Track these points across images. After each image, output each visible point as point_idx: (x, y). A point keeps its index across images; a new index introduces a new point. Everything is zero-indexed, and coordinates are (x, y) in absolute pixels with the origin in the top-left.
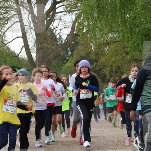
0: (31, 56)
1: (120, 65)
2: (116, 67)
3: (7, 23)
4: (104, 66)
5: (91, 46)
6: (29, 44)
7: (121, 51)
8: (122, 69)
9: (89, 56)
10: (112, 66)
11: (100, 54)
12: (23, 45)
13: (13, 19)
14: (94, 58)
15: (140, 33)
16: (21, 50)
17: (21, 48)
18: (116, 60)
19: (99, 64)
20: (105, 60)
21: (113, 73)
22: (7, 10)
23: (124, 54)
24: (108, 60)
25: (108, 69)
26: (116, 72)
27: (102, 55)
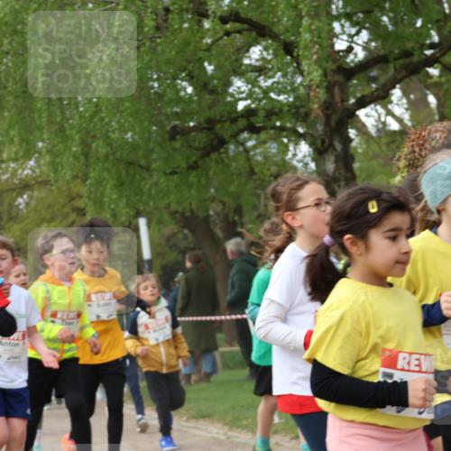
7: (63, 206)
11: (5, 217)
15: (111, 157)
23: (74, 216)
27: (11, 219)
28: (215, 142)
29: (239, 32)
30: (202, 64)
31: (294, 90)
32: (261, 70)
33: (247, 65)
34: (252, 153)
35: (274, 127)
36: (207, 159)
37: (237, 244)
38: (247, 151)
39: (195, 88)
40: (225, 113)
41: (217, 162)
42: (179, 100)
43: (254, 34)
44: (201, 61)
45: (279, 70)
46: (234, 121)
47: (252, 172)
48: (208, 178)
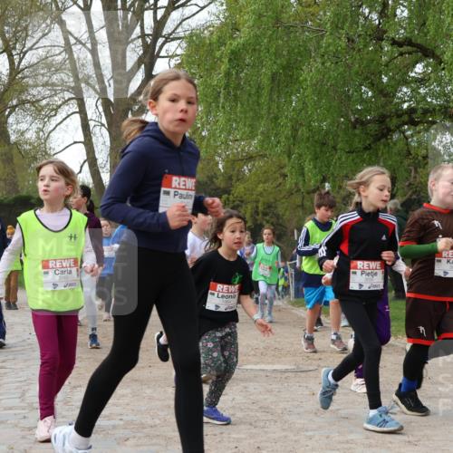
0: (101, 180)
1: (272, 200)
2: (264, 204)
3: (55, 115)
4: (242, 202)
5: (218, 163)
6: (97, 156)
7: (275, 173)
8: (276, 207)
9: (213, 182)
10: (257, 202)
11: (234, 179)
12: (86, 158)
13: (67, 108)
14: (222, 185)
15: (311, 139)
16: (81, 167)
17: (82, 163)
18: (264, 190)
19: (231, 198)
20: (243, 190)
21: (258, 215)
22: (55, 91)
23: (281, 180)
24: (248, 190)
25: (249, 207)
26: (265, 214)
27: (238, 180)
28: (385, 131)
29: (410, 53)
30: (381, 76)
31: (445, 95)
32: (422, 81)
33: (413, 77)
34: (410, 140)
35: (428, 122)
36: (378, 143)
37: (395, 204)
38: (406, 138)
39: (374, 92)
40: (393, 110)
41: (385, 146)
42: (362, 101)
43: (420, 54)
44: (380, 73)
45: (435, 81)
46: (399, 116)
47: (409, 153)
48: (377, 156)
